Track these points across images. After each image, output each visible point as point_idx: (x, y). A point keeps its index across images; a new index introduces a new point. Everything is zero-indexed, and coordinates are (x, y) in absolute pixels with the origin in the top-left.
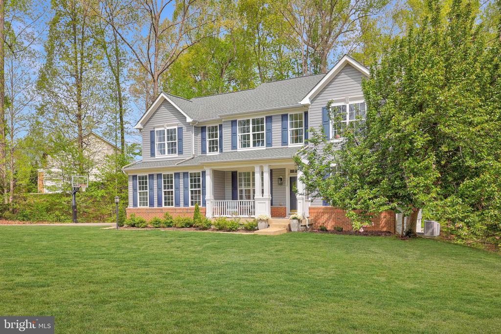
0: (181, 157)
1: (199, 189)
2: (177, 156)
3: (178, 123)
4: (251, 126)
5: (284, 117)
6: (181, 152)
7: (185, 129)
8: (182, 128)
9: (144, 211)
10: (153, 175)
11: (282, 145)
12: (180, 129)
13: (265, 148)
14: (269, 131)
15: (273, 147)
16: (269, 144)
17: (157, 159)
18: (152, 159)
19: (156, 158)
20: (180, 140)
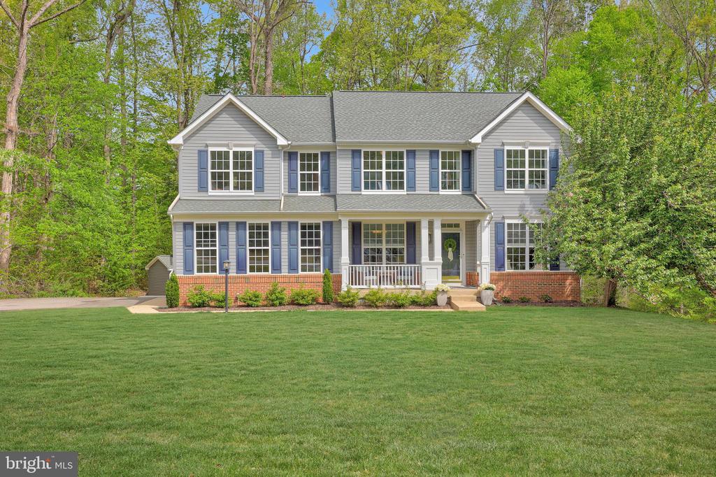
0: (260, 196)
1: (317, 247)
2: (253, 194)
3: (254, 143)
4: (384, 161)
5: (433, 154)
6: (260, 188)
7: (268, 153)
8: (262, 152)
9: (211, 281)
10: (227, 224)
11: (430, 191)
12: (260, 153)
13: (405, 193)
14: (412, 169)
15: (416, 192)
16: (412, 187)
17: (210, 196)
18: (201, 196)
19: (210, 194)
20: (260, 169)
